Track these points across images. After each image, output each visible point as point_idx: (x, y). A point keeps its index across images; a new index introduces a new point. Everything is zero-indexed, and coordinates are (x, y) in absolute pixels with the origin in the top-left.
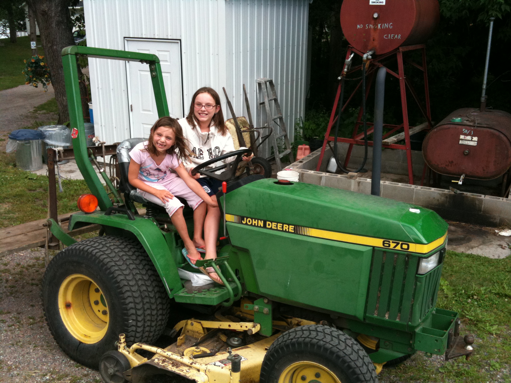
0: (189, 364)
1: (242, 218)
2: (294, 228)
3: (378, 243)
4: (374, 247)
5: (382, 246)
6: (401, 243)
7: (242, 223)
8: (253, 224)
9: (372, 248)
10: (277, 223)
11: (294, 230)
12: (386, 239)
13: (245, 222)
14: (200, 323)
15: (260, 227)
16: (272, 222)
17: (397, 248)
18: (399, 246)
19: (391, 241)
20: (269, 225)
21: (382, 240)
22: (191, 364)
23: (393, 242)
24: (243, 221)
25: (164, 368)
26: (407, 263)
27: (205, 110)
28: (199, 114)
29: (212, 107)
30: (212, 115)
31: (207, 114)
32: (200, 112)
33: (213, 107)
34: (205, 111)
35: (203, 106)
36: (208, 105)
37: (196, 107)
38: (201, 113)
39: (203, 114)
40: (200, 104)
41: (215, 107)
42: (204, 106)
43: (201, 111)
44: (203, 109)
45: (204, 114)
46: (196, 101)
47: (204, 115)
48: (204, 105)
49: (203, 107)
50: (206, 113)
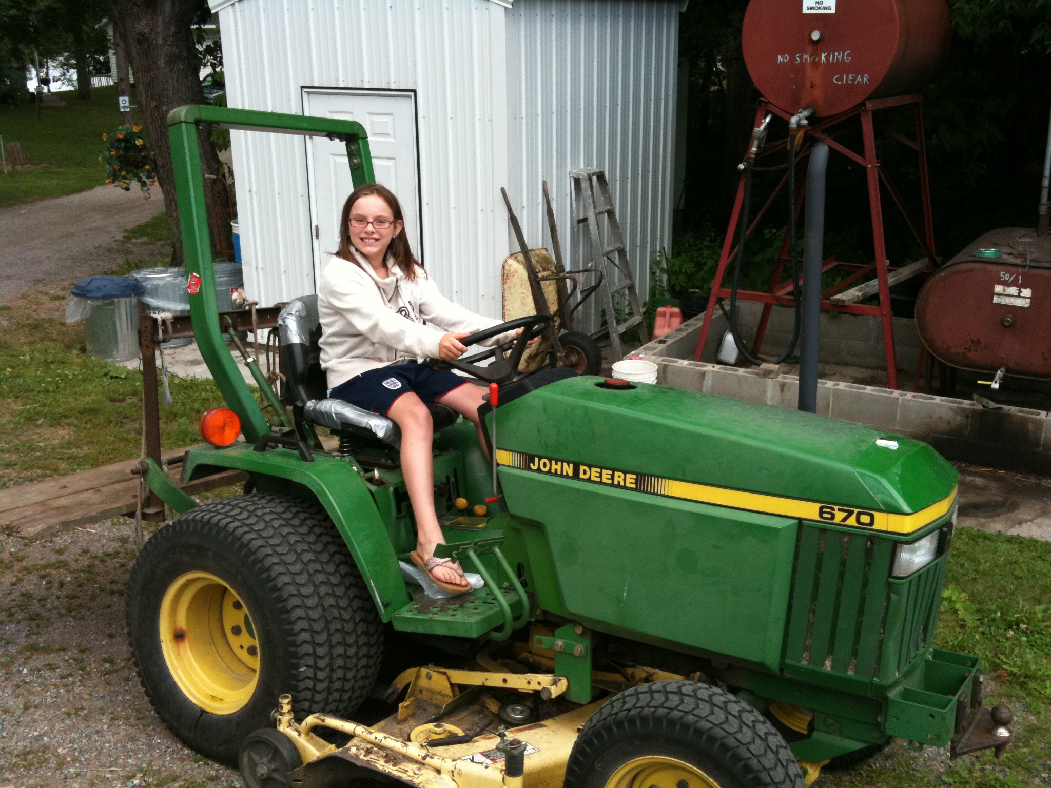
0: (420, 759)
1: (531, 459)
2: (636, 480)
3: (809, 511)
4: (800, 520)
5: (818, 518)
6: (856, 511)
7: (530, 469)
8: (553, 471)
9: (796, 521)
10: (602, 468)
11: (636, 483)
12: (826, 504)
13: (535, 467)
14: (445, 674)
15: (567, 476)
16: (590, 467)
17: (848, 522)
18: (854, 517)
19: (836, 508)
20: (585, 473)
21: (820, 505)
22: (424, 758)
23: (840, 510)
24: (532, 465)
25: (369, 767)
26: (869, 554)
27: (374, 231)
28: (362, 239)
29: (387, 225)
30: (386, 241)
31: (377, 240)
32: (363, 235)
33: (390, 223)
34: (373, 233)
35: (368, 223)
36: (379, 220)
37: (355, 225)
38: (367, 238)
39: (369, 239)
40: (362, 219)
41: (392, 226)
42: (372, 223)
43: (366, 233)
44: (370, 228)
45: (373, 239)
46: (354, 212)
47: (371, 241)
48: (371, 220)
49: (370, 225)
50: (376, 236)
